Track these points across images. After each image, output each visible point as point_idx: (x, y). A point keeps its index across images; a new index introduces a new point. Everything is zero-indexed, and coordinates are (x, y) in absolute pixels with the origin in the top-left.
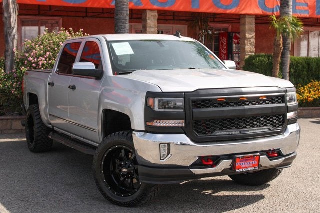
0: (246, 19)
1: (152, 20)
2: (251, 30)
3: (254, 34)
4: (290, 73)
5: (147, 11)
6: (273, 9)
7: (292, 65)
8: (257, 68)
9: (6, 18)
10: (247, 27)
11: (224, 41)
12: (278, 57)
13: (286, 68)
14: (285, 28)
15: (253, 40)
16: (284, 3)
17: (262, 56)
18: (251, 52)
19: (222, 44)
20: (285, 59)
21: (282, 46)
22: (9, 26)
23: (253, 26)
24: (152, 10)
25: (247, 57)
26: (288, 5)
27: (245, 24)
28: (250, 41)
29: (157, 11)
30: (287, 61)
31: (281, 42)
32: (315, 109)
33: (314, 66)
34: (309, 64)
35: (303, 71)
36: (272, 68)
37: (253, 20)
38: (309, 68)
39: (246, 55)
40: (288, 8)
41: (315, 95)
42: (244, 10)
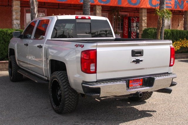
0: (143, 10)
1: (99, 10)
2: (145, 16)
3: (146, 18)
4: (164, 37)
5: (97, 6)
6: (155, 5)
7: (165, 33)
8: (149, 35)
9: (32, 9)
10: (143, 14)
11: (126, 21)
12: (159, 29)
13: (163, 35)
14: (163, 15)
15: (146, 21)
16: (162, 2)
17: (151, 29)
18: (145, 27)
19: (125, 22)
20: (162, 30)
21: (161, 24)
22: (33, 13)
23: (146, 14)
24: (99, 5)
25: (143, 29)
26: (164, 4)
27: (142, 13)
28: (145, 21)
29: (101, 6)
30: (163, 31)
31: (161, 22)
32: (177, 55)
33: (175, 33)
34: (173, 33)
35: (170, 36)
36: (156, 35)
37: (146, 11)
38: (173, 35)
39: (142, 28)
40: (164, 5)
41: (178, 48)
42: (142, 5)
